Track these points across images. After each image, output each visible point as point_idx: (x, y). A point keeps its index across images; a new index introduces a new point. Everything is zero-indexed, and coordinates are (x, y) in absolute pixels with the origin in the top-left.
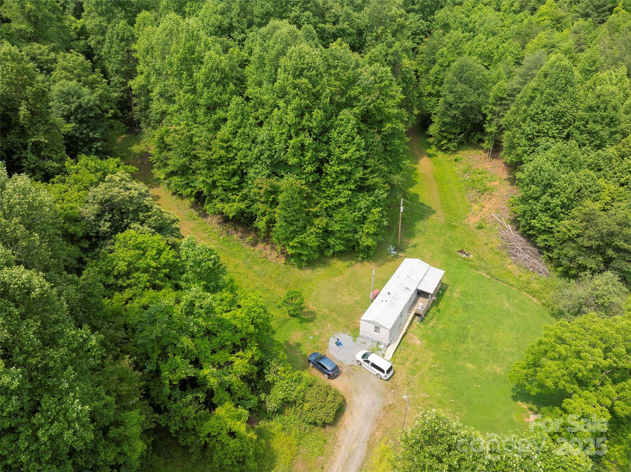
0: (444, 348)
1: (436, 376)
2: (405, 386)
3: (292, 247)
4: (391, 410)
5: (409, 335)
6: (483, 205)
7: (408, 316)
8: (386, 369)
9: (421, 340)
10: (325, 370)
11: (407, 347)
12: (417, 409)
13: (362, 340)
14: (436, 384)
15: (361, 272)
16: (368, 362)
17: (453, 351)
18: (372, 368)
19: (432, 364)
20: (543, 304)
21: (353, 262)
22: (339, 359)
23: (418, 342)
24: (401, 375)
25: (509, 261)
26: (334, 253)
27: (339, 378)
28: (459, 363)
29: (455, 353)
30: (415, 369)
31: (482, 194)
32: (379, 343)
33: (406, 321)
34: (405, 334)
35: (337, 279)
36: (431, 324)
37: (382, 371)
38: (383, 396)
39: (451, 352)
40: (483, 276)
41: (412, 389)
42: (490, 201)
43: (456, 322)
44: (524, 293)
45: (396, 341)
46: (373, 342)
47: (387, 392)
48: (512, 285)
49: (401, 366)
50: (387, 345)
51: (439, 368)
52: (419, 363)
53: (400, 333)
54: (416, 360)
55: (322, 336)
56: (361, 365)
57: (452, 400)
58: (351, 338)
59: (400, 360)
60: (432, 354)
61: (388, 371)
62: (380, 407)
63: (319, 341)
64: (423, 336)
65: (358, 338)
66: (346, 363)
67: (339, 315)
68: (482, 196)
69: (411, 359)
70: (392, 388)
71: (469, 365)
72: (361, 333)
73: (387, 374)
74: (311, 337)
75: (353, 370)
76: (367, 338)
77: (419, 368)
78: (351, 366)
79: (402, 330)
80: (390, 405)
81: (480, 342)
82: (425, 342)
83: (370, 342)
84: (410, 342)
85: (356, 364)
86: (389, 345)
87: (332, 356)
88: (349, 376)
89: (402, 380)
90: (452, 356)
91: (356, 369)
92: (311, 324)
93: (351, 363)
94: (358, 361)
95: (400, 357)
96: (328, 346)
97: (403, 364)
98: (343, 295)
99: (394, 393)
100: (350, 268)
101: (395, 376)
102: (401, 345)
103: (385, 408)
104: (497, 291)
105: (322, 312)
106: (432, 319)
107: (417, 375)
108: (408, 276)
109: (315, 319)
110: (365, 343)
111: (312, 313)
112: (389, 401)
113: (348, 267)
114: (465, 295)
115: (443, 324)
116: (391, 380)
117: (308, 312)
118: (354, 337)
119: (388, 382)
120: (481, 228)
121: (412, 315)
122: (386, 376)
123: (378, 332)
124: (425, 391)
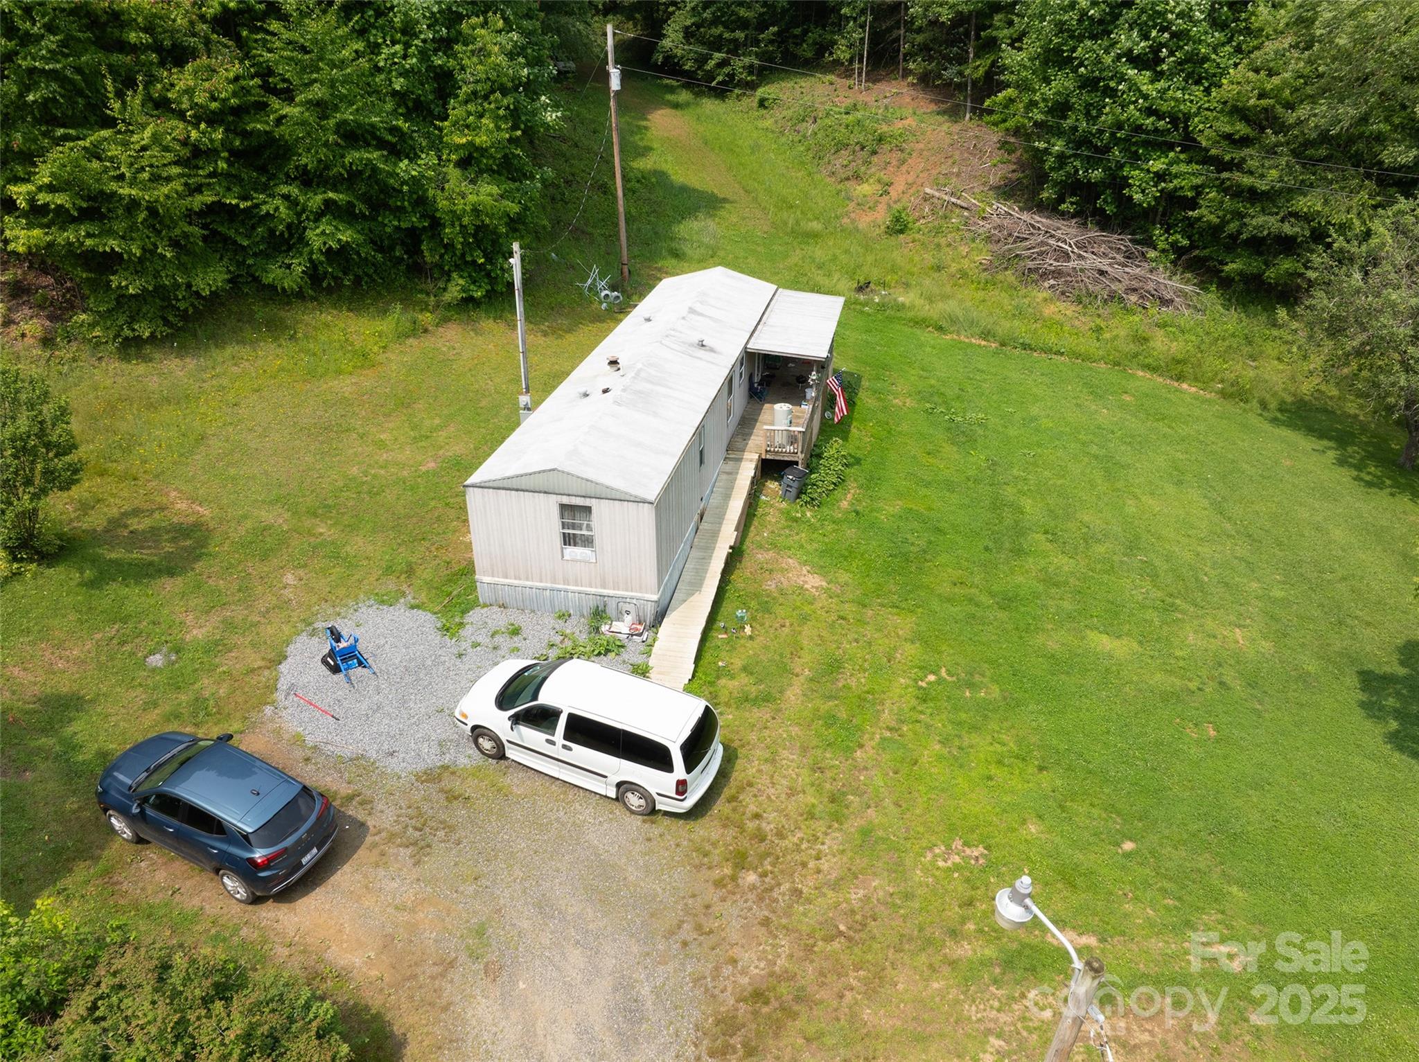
0: (946, 589)
1: (974, 728)
2: (820, 826)
3: (36, 213)
4: (778, 1029)
5: (756, 557)
6: (885, 179)
7: (733, 474)
8: (673, 735)
9: (821, 570)
10: (217, 845)
11: (766, 608)
12: (953, 964)
13: (499, 619)
14: (994, 770)
15: (467, 353)
16: (543, 718)
17: (992, 595)
18: (583, 754)
19: (925, 669)
20: (1223, 394)
21: (427, 318)
22: (348, 751)
23: (813, 582)
24: (772, 761)
25: (1042, 295)
26: (314, 275)
27: (344, 877)
28: (1054, 641)
29: (1008, 601)
30: (843, 714)
31: (874, 153)
32: (599, 614)
33: (727, 496)
34: (735, 557)
35: (345, 386)
36: (845, 504)
37: (653, 755)
38: (687, 932)
39: (985, 599)
40: (971, 345)
41: (866, 833)
42: (904, 168)
43: (950, 486)
44: (1140, 373)
45: (697, 585)
46: (564, 616)
47: (712, 895)
48: (1086, 358)
49: (758, 714)
50: (649, 618)
51: (971, 685)
52: (856, 681)
53: (709, 549)
54: (834, 666)
55: (235, 639)
56: (500, 755)
57: (1128, 846)
58: (426, 621)
59: (744, 679)
60: (904, 624)
61: (695, 747)
62: (688, 1032)
63: (212, 669)
64: (826, 552)
65: (474, 616)
66: (393, 765)
67: (352, 528)
68: (875, 159)
69: (805, 665)
70: (740, 861)
71: (1102, 642)
72: (483, 578)
73: (690, 766)
74: (156, 660)
75: (451, 797)
76: (529, 605)
77: (866, 701)
78: (431, 776)
79: (715, 535)
80: (758, 996)
81: (1089, 539)
82: (844, 577)
83: (550, 621)
84: (771, 586)
85: (467, 757)
86: (660, 616)
87: (298, 740)
88: (421, 848)
89: (792, 792)
90: (1003, 615)
91: (468, 787)
92: (170, 586)
93: (432, 759)
94: (478, 731)
95: (738, 663)
96: (272, 688)
97: (767, 699)
98: (381, 445)
99: (765, 893)
100: (411, 341)
101: (737, 776)
102: (726, 608)
103: (728, 1024)
104: (1045, 379)
105: (249, 524)
106: (840, 482)
107: (869, 745)
108: (692, 311)
109: (198, 558)
110: (516, 632)
111: (182, 531)
112: (747, 957)
113: (402, 336)
114: (936, 399)
115: (899, 495)
116: (721, 807)
117: (154, 532)
118: (446, 610)
119: (705, 829)
120: (901, 232)
121: (748, 470)
122: (682, 787)
123: (588, 542)
124: (952, 829)
